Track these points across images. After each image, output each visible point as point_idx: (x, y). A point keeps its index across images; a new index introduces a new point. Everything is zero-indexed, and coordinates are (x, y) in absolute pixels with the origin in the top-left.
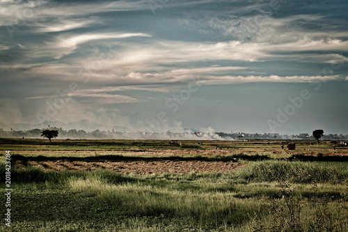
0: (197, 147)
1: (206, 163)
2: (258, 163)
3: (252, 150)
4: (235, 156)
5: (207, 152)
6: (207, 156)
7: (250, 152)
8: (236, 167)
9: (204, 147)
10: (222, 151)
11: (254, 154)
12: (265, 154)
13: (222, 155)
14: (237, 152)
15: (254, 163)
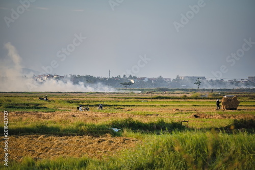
0: (37, 107)
1: (56, 140)
2: (163, 138)
3: (150, 110)
4: (116, 125)
5: (57, 117)
6: (58, 125)
7: (146, 115)
8: (117, 146)
9: (50, 106)
10: (89, 113)
11: (155, 120)
12: (177, 119)
13: (89, 122)
14: (121, 116)
15: (155, 137)
